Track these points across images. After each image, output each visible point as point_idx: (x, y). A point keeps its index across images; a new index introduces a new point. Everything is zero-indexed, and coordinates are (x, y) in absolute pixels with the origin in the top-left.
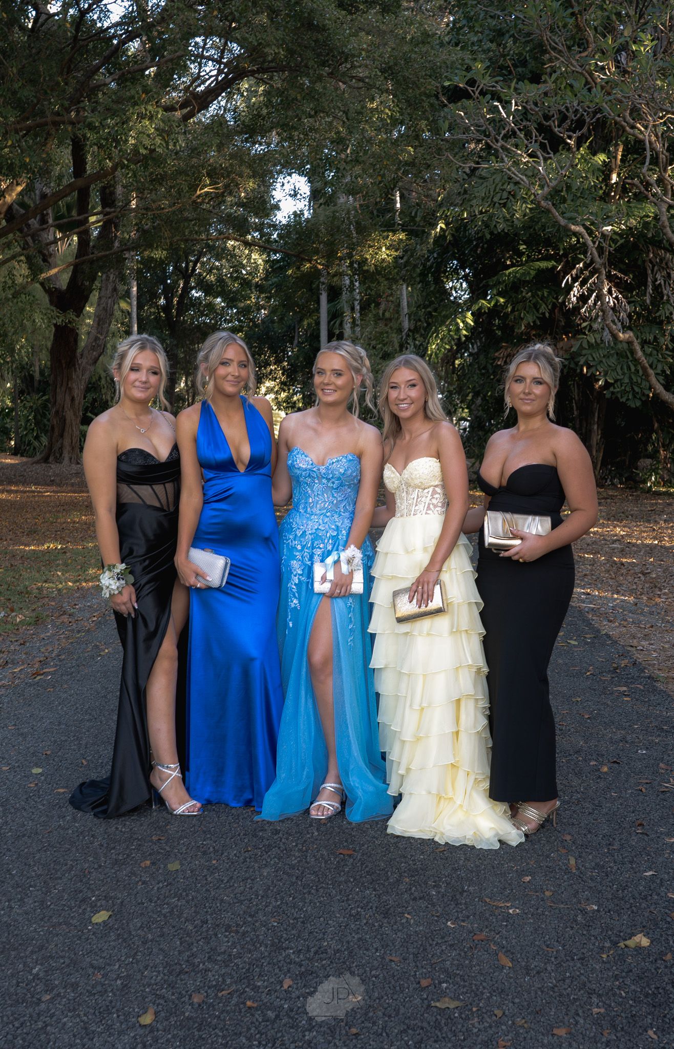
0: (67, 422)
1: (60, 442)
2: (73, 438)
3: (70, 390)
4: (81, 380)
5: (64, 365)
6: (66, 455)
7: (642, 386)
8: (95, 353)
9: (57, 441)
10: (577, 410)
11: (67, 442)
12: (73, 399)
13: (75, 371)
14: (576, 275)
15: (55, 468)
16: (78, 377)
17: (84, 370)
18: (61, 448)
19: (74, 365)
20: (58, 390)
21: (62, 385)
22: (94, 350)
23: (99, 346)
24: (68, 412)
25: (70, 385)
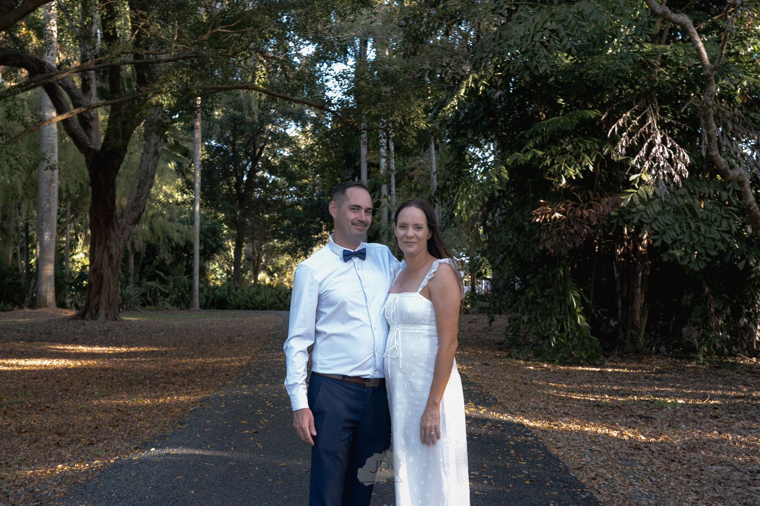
0: (104, 279)
1: (97, 298)
2: (111, 295)
3: (108, 248)
4: (120, 239)
5: (102, 224)
6: (102, 312)
7: (707, 246)
8: (134, 213)
9: (95, 298)
10: (618, 272)
11: (103, 299)
12: (111, 257)
13: (113, 229)
14: (623, 124)
15: (89, 324)
16: (117, 236)
17: (124, 230)
18: (97, 306)
19: (112, 224)
20: (97, 249)
21: (100, 244)
22: (134, 210)
23: (139, 206)
24: (106, 270)
25: (108, 244)
